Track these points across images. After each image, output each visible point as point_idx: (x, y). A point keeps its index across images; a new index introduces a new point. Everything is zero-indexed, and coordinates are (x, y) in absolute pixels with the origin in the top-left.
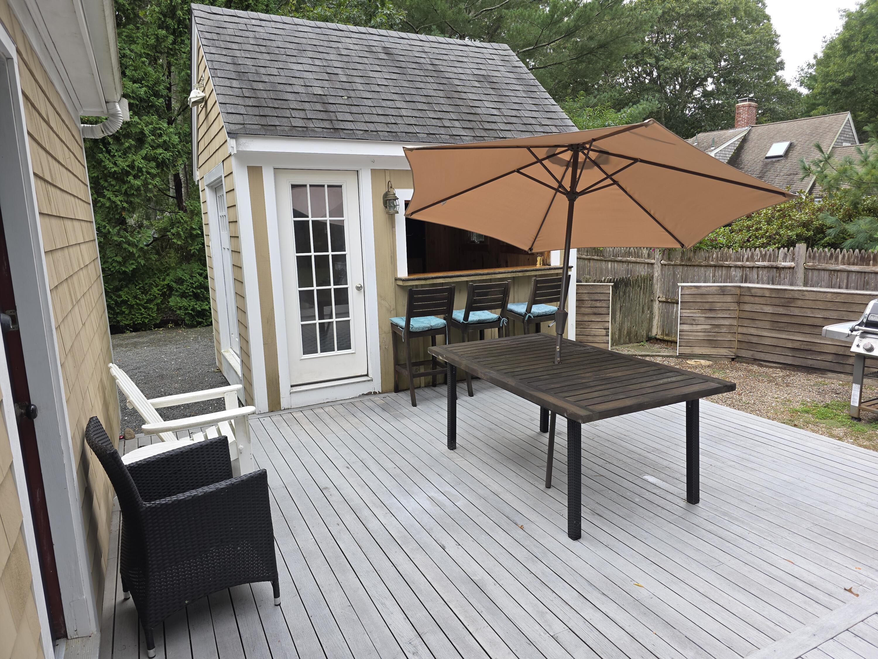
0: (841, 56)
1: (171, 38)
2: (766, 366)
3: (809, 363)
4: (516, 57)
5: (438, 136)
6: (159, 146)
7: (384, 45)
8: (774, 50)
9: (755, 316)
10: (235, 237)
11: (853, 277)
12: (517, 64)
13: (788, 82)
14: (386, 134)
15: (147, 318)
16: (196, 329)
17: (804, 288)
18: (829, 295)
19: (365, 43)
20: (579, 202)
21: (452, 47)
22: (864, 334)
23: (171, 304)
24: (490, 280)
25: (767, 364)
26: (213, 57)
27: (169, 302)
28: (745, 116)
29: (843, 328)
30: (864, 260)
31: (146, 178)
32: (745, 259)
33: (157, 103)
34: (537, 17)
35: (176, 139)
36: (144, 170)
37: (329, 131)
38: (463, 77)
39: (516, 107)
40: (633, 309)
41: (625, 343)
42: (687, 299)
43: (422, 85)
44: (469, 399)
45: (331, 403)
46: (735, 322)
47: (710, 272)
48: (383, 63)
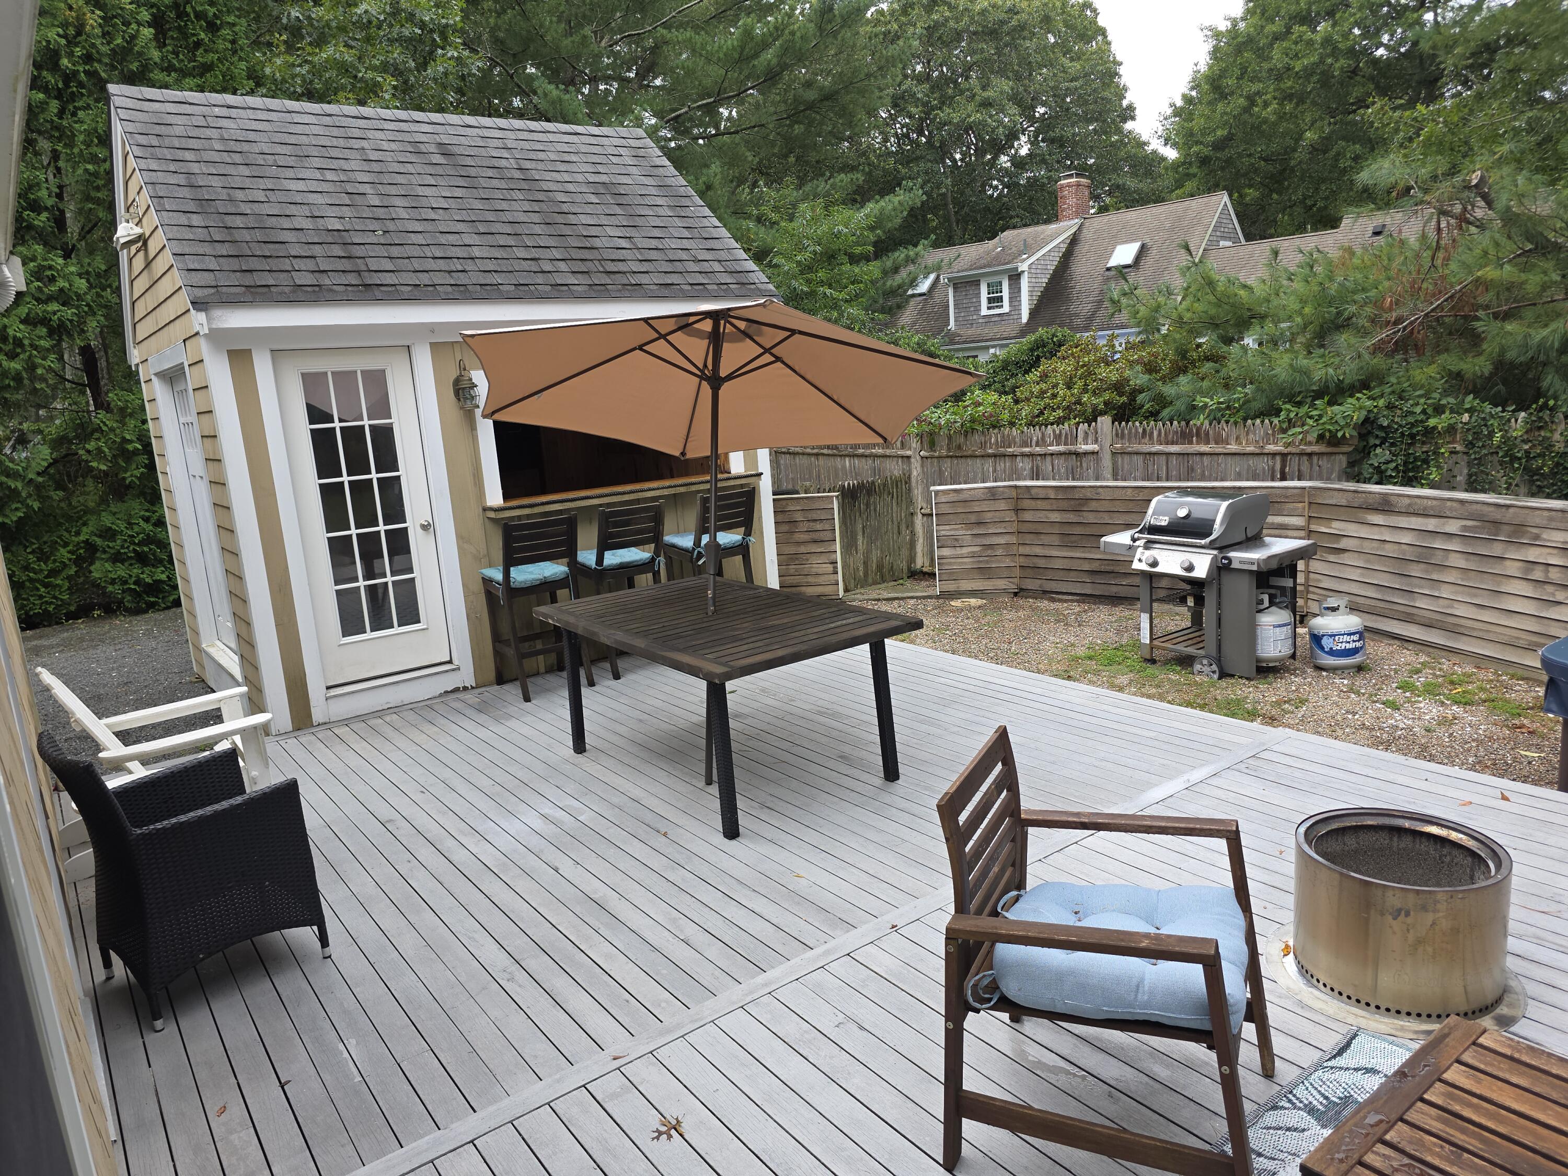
0: (1210, 103)
1: (54, 105)
2: (1060, 601)
3: (1113, 590)
4: (656, 149)
5: (532, 288)
6: (50, 299)
7: (439, 140)
8: (1118, 86)
9: (1039, 528)
10: (214, 460)
11: (1174, 460)
12: (658, 162)
13: (1144, 138)
14: (450, 289)
15: (51, 603)
16: (147, 616)
17: (1098, 484)
18: (1130, 490)
19: (407, 137)
20: (726, 390)
21: (551, 137)
22: (1148, 545)
23: (96, 575)
24: (638, 501)
25: (1060, 597)
26: (154, 177)
27: (90, 572)
28: (1072, 201)
29: (1123, 538)
30: (1185, 437)
31: (30, 356)
32: (1034, 443)
33: (36, 222)
34: (716, 48)
35: (81, 284)
36: (26, 342)
37: (355, 289)
38: (570, 187)
39: (656, 232)
40: (883, 530)
41: (875, 583)
42: (945, 509)
43: (504, 205)
44: (613, 683)
45: (395, 709)
46: (1014, 539)
47: (989, 464)
48: (438, 169)
